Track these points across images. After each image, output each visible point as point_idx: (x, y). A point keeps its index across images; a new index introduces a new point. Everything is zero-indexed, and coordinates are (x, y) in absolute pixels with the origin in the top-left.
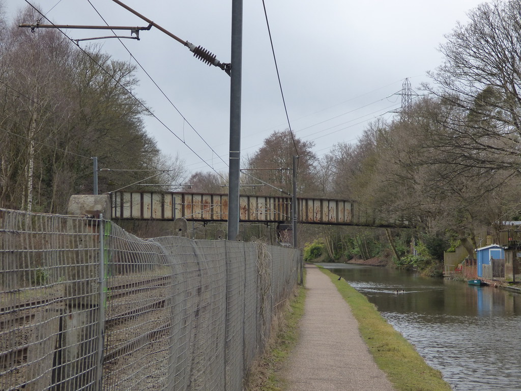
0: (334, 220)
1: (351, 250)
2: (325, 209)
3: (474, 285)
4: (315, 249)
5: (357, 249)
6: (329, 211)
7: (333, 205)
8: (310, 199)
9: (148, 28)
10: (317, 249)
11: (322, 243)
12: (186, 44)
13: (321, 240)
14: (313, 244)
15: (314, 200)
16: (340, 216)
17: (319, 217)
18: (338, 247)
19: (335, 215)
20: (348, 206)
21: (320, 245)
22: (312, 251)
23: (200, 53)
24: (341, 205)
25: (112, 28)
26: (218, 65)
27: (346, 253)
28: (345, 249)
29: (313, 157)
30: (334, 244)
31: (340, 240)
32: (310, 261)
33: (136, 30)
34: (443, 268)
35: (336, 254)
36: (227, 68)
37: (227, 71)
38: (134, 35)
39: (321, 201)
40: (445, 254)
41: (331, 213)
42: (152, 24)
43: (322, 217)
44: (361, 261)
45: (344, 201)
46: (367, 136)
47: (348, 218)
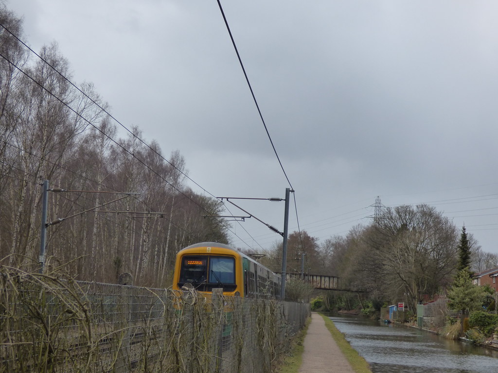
0: (328, 287)
1: (340, 304)
2: (323, 281)
3: (386, 322)
4: (317, 303)
5: (344, 304)
6: (325, 282)
7: (327, 279)
8: (315, 275)
9: (250, 217)
10: (319, 302)
11: (322, 299)
12: (267, 225)
13: (321, 297)
14: (316, 299)
15: (317, 276)
16: (331, 285)
17: (319, 285)
18: (332, 302)
19: (328, 285)
20: (335, 280)
21: (321, 300)
22: (315, 304)
23: (271, 228)
24: (331, 279)
25: (234, 217)
26: (279, 232)
27: (337, 306)
28: (336, 304)
29: (318, 247)
30: (330, 300)
31: (333, 297)
32: (314, 310)
33: (243, 218)
34: (380, 315)
35: (331, 306)
36: (282, 234)
37: (282, 235)
38: (243, 220)
39: (321, 277)
40: (381, 308)
41: (326, 283)
42: (251, 216)
43: (321, 286)
44: (345, 312)
45: (333, 277)
46: (352, 234)
47: (335, 287)
